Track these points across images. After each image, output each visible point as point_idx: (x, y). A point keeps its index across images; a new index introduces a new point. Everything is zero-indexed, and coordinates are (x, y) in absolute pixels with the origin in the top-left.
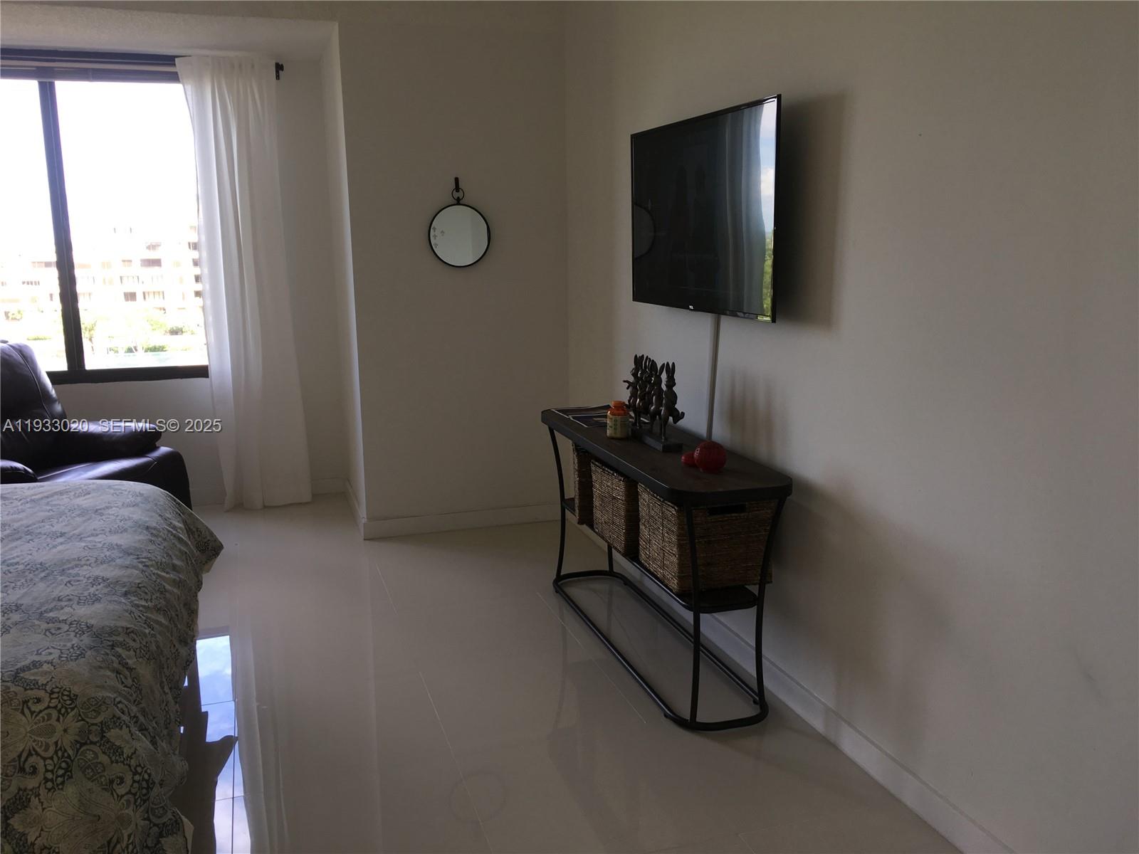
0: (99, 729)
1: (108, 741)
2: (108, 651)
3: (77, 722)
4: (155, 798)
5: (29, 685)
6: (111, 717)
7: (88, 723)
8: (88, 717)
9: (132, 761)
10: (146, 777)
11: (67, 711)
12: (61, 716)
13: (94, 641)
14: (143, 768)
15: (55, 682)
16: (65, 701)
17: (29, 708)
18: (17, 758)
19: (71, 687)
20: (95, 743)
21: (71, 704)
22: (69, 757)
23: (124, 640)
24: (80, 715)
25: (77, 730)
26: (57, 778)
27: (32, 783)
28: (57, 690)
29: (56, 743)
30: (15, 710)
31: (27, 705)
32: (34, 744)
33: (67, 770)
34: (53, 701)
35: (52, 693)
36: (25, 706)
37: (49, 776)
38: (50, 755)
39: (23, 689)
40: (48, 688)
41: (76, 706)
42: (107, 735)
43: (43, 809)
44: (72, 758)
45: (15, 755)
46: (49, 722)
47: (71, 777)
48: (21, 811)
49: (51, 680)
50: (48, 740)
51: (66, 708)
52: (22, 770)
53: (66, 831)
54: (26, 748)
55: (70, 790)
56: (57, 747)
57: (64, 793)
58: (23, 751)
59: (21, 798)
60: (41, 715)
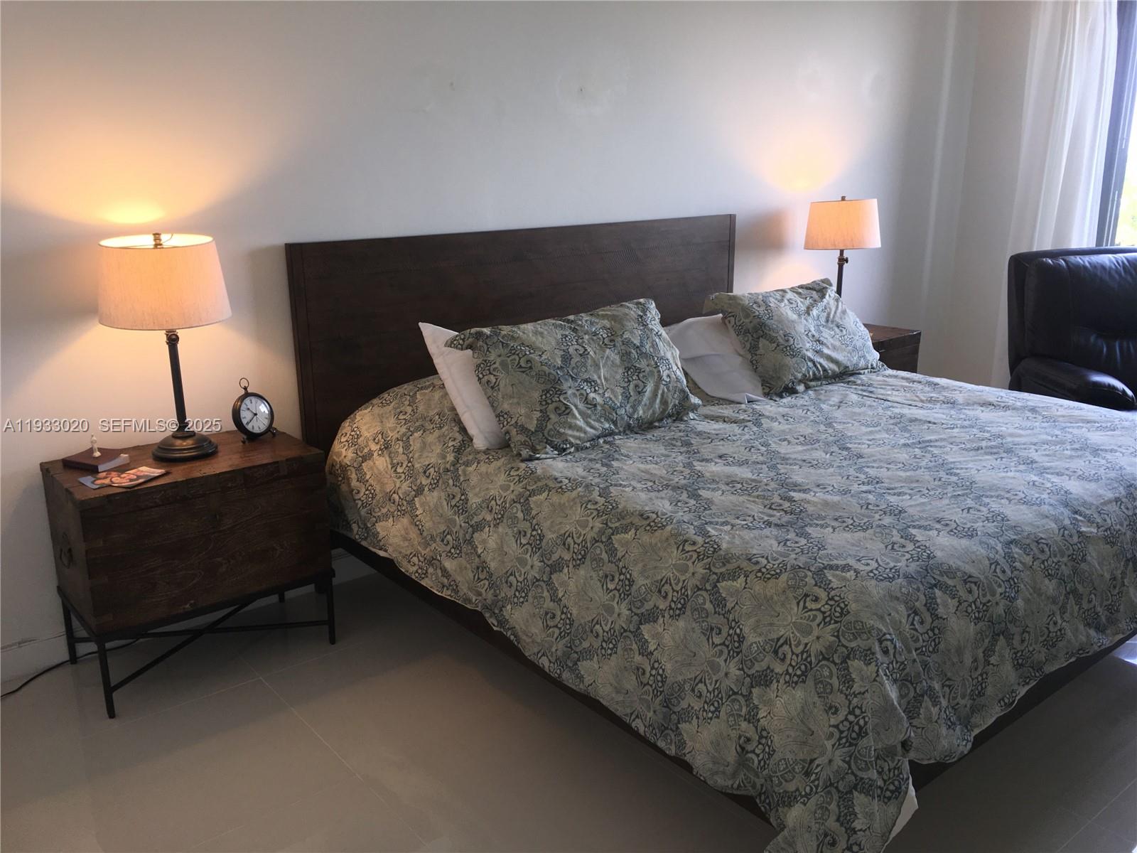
0: (847, 653)
1: (847, 668)
2: (922, 588)
3: (832, 636)
4: (862, 748)
5: (821, 582)
6: (867, 648)
7: (840, 641)
8: (844, 637)
9: (855, 699)
10: (862, 722)
11: (830, 621)
12: (823, 623)
13: (919, 572)
14: (862, 712)
15: (843, 591)
16: (837, 612)
17: (805, 603)
18: (775, 640)
19: (851, 602)
20: (835, 664)
21: (838, 617)
22: (810, 663)
23: (955, 587)
24: (838, 631)
25: (828, 643)
26: (794, 675)
27: (779, 668)
28: (837, 598)
29: (806, 644)
30: (795, 598)
31: (805, 600)
32: (791, 635)
33: (804, 673)
34: (826, 606)
35: (832, 599)
36: (803, 600)
37: (791, 670)
38: (797, 653)
39: (814, 583)
40: (833, 593)
41: (841, 622)
42: (850, 662)
43: (777, 696)
44: (813, 666)
45: (775, 636)
46: (811, 623)
47: (804, 682)
48: (761, 687)
49: (841, 588)
50: (801, 638)
51: (831, 619)
52: (776, 652)
53: (782, 727)
54: (785, 636)
55: (799, 693)
56: (805, 647)
57: (794, 692)
58: (782, 636)
59: (766, 676)
60: (809, 613)
